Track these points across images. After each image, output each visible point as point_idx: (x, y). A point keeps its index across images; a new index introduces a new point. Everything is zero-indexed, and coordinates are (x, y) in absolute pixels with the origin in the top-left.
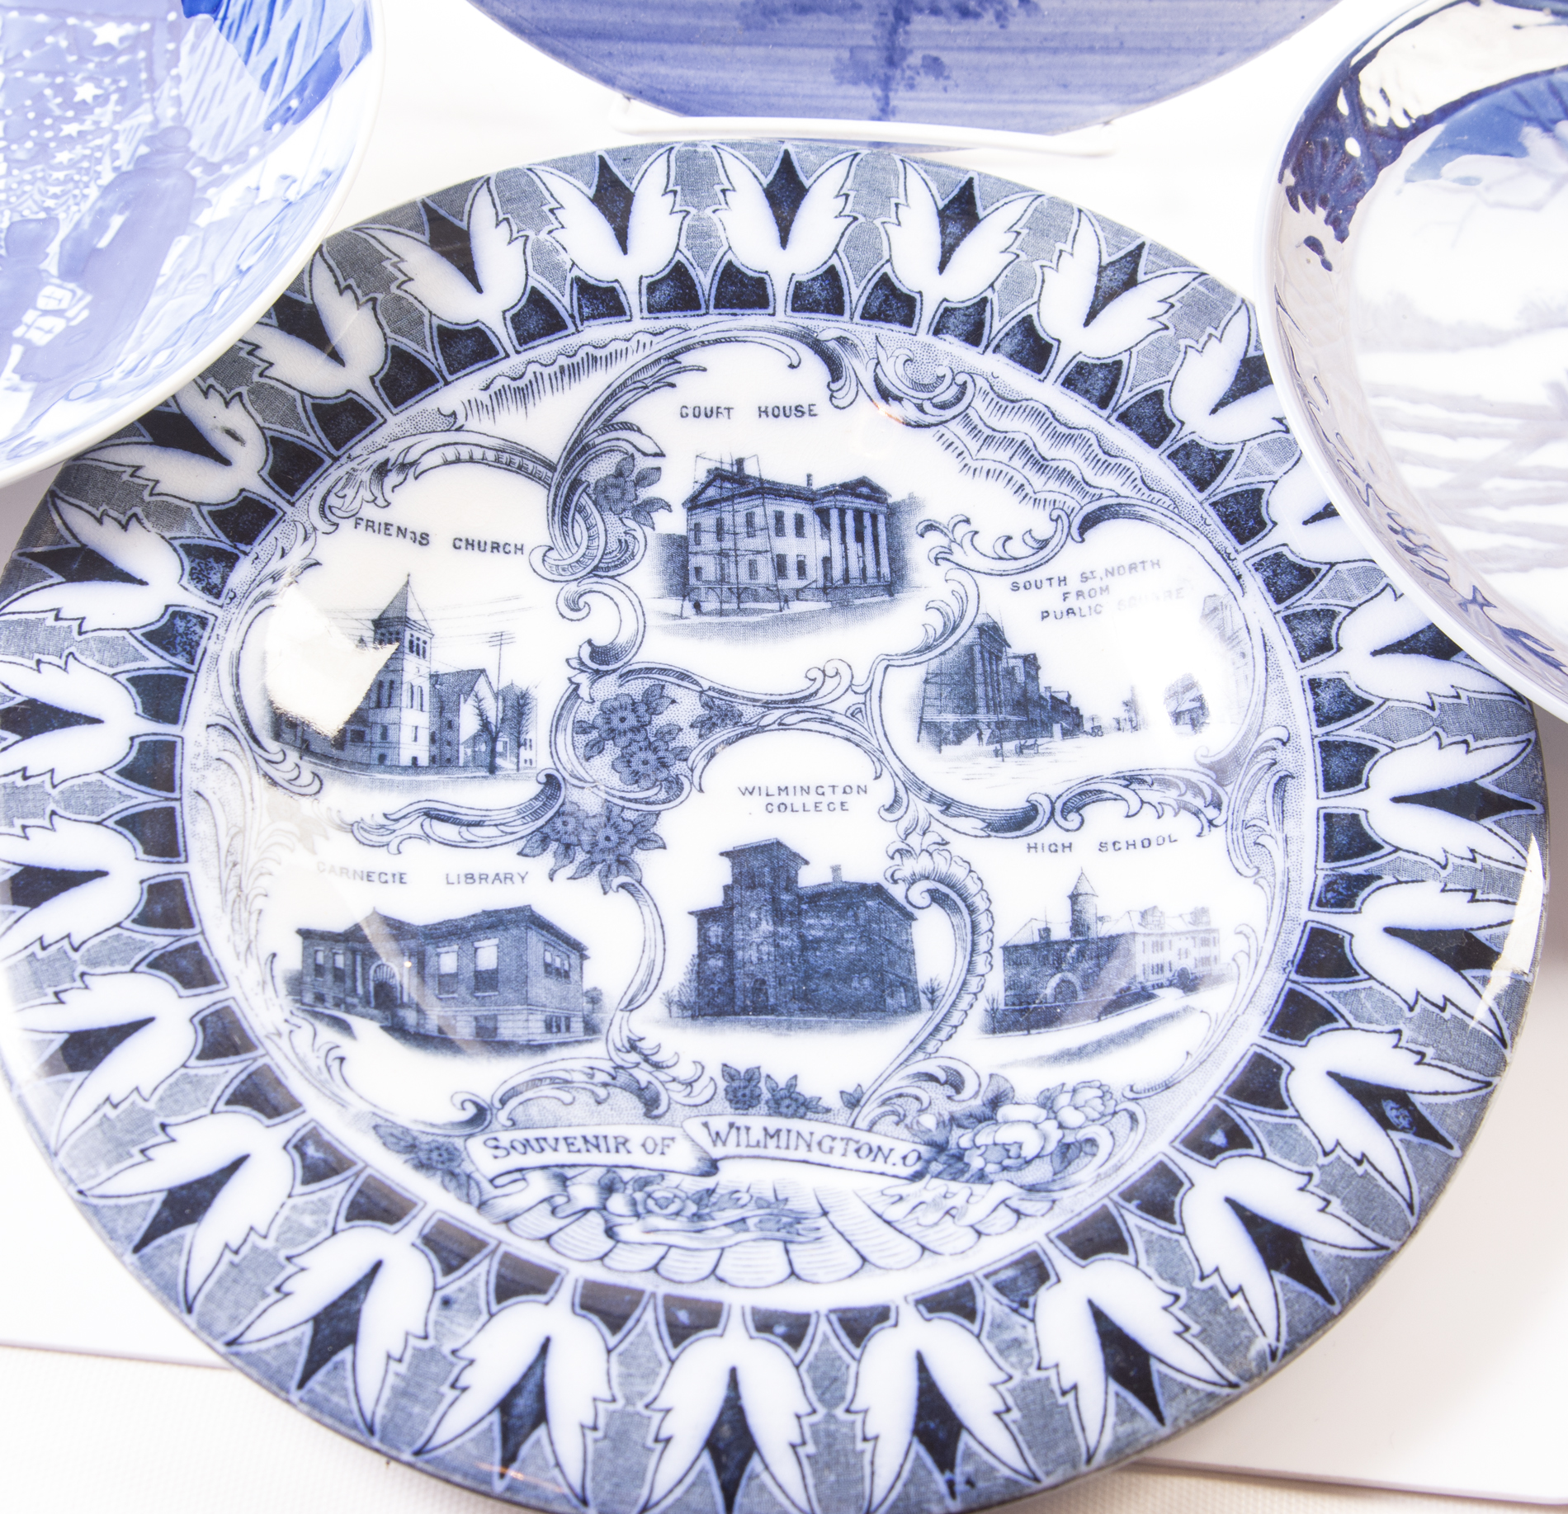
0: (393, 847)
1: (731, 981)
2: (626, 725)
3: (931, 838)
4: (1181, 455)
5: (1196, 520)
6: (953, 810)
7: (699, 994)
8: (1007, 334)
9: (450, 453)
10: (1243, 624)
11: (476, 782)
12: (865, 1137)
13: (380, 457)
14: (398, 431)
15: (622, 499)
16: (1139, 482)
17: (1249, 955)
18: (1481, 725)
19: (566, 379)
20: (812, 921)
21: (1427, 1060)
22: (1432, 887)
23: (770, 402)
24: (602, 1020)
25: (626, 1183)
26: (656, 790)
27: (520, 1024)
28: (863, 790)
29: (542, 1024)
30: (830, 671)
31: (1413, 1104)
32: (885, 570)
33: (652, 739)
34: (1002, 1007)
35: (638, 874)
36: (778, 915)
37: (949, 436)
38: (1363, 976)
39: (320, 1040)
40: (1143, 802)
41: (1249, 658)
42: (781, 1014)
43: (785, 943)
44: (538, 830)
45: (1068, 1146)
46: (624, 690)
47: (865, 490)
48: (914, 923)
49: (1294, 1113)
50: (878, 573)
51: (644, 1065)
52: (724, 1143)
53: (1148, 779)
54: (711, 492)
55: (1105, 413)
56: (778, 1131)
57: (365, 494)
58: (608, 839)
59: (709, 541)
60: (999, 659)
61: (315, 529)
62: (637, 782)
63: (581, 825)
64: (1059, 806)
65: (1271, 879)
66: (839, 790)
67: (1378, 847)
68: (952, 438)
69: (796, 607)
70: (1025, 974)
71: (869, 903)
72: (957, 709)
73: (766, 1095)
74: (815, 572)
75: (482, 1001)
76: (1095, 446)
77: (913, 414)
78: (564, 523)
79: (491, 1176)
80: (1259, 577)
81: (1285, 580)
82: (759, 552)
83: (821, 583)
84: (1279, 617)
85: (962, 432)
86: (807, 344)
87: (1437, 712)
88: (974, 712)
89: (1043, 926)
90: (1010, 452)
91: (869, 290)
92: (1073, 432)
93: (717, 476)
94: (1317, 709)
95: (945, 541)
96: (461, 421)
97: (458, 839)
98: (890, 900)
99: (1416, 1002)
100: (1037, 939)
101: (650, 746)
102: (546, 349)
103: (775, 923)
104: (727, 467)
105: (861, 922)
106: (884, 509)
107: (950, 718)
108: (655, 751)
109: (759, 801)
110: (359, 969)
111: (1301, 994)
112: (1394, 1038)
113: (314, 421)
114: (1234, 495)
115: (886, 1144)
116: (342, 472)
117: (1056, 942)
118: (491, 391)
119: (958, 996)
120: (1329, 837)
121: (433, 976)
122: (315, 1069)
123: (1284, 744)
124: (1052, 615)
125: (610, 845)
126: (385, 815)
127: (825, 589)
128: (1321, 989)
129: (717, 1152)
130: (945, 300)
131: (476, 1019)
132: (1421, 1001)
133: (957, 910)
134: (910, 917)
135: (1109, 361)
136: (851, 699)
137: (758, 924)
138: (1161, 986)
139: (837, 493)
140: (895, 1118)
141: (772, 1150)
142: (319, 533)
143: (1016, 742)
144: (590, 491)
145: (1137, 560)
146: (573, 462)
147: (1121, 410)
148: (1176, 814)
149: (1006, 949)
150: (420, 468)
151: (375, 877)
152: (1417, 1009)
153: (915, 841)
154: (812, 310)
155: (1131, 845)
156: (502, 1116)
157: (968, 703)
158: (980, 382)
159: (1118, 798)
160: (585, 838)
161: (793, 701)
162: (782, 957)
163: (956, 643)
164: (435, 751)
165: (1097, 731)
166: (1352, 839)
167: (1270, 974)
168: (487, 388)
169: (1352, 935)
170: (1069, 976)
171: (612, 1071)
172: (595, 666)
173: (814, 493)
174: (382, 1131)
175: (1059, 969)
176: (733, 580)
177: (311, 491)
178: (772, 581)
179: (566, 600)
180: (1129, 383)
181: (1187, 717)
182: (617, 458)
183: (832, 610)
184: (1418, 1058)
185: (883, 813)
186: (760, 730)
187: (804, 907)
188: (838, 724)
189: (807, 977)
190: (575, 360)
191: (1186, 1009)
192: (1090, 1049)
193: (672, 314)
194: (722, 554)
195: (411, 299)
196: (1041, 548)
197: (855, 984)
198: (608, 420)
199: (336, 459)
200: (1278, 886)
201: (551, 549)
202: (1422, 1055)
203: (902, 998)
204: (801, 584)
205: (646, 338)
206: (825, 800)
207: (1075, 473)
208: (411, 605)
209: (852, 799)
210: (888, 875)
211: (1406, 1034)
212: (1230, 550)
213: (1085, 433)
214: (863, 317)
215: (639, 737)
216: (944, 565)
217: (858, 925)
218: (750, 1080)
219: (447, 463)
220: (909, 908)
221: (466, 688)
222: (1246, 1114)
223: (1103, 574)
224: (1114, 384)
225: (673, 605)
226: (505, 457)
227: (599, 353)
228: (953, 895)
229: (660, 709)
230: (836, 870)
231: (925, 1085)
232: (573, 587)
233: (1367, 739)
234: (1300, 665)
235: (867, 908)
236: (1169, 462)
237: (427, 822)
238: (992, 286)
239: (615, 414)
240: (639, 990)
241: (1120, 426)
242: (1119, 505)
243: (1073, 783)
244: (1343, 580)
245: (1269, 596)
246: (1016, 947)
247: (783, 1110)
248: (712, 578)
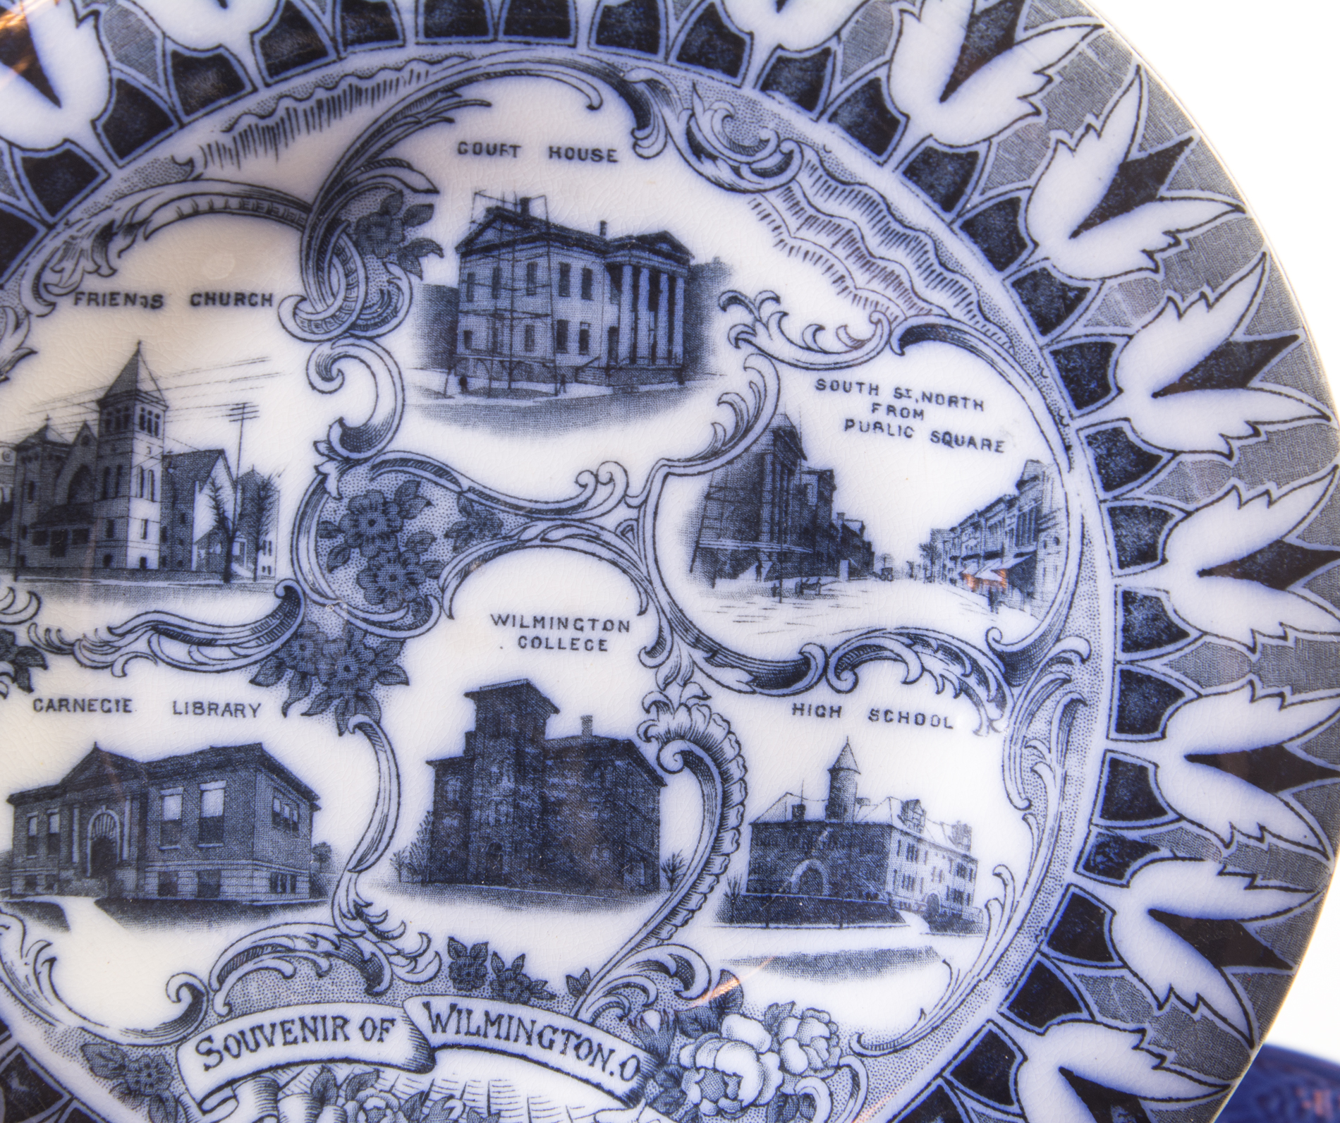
0: (118, 668)
1: (465, 844)
2: (375, 530)
3: (692, 690)
4: (1027, 285)
5: (1032, 367)
6: (719, 658)
7: (432, 857)
8: (848, 101)
9: (186, 206)
10: (1062, 504)
11: (209, 591)
12: (587, 1031)
13: (103, 219)
14: (124, 187)
15: (386, 240)
16: (974, 307)
17: (1003, 906)
18: (1302, 674)
19: (325, 116)
20: (556, 780)
21: (1166, 1064)
22: (1210, 867)
23: (564, 141)
24: (329, 881)
25: (339, 1087)
26: (402, 613)
27: (245, 881)
28: (624, 627)
29: (265, 882)
30: (604, 477)
31: (1143, 1112)
32: (678, 349)
33: (403, 549)
34: (743, 892)
35: (376, 713)
36: (521, 769)
37: (765, 205)
38: (1117, 962)
39: (30, 940)
40: (923, 669)
41: (1063, 547)
42: (514, 885)
43: (525, 804)
44: (273, 653)
45: (786, 1097)
46: (375, 486)
47: (665, 247)
48: (663, 790)
49: (1018, 1111)
50: (670, 352)
51: (369, 935)
52: (444, 1031)
53: (933, 643)
54: (490, 235)
55: (949, 217)
56: (500, 1017)
57: (87, 264)
58: (347, 669)
59: (482, 299)
60: (791, 473)
61: (28, 313)
62: (382, 601)
63: (319, 651)
64: (833, 661)
65: (1041, 821)
66: (599, 626)
67: (1160, 811)
68: (770, 210)
69: (576, 391)
70: (772, 856)
71: (618, 763)
72: (739, 535)
73: (491, 975)
74: (598, 346)
75: (206, 853)
76: (931, 255)
77: (726, 175)
78: (319, 268)
79: (199, 1096)
80: (1090, 454)
81: (1120, 462)
82: (538, 316)
83: (603, 362)
84: (1104, 507)
85: (782, 206)
86: (611, 84)
87: (1258, 655)
88: (756, 539)
89: (797, 801)
90: (833, 239)
91: (690, 25)
92: (908, 232)
93: (497, 216)
94: (1126, 629)
95: (748, 319)
96: (199, 169)
97: (188, 660)
98: (640, 761)
99: (1167, 999)
100: (789, 817)
101: (401, 560)
102: (300, 82)
103: (516, 781)
104: (509, 207)
105: (608, 785)
106: (684, 271)
107: (729, 544)
108: (405, 564)
109: (512, 633)
110: (76, 827)
111: (1048, 970)
112: (1134, 1039)
113: (25, 181)
114: (1080, 346)
115: (608, 1042)
116: (58, 242)
117: (809, 823)
118: (235, 132)
119: (700, 877)
120: (1110, 788)
121: (155, 823)
122: (23, 980)
123: (1083, 661)
124: (857, 426)
125: (350, 676)
126: (110, 630)
127: (607, 370)
128: (1070, 970)
129: (436, 1039)
130: (780, 47)
131: (199, 874)
132: (1173, 999)
133: (711, 778)
134: (660, 783)
135: (963, 151)
136: (623, 513)
137: (499, 780)
138: (908, 909)
139: (633, 247)
140: (618, 1011)
141: (491, 1042)
142: (33, 318)
143: (797, 580)
144: (351, 231)
145: (960, 394)
146: (332, 200)
147: (968, 216)
148: (956, 696)
149: (755, 825)
150: (152, 226)
151: (97, 705)
152: (1167, 1008)
153: (674, 692)
154: (620, 44)
155: (904, 717)
156: (219, 1000)
157: (749, 527)
158: (810, 155)
159: (898, 658)
160: (323, 666)
161: (559, 512)
162: (521, 819)
163: (747, 450)
164: (167, 552)
165: (887, 575)
166: (1135, 796)
167: (1020, 937)
168: (230, 129)
169: (1114, 912)
170: (818, 864)
171: (335, 939)
172: (345, 453)
173: (607, 244)
174: (90, 1050)
175: (807, 855)
176: (506, 351)
177: (22, 269)
178: (549, 355)
179: (318, 365)
180: (982, 184)
181: (986, 587)
182: (381, 196)
183: (613, 398)
184: (1156, 1061)
185: (643, 656)
186: (521, 545)
187: (549, 763)
188: (606, 544)
189: (545, 845)
190: (337, 92)
191: (930, 952)
192: (826, 963)
193: (454, 39)
194: (496, 315)
195: (141, 15)
196: (856, 348)
197: (594, 856)
198: (372, 157)
199: (51, 227)
200: (1047, 831)
201: (303, 299)
202: (1162, 1058)
203: (641, 875)
204: (580, 361)
205: (420, 68)
206: (583, 636)
207: (904, 278)
208: (143, 374)
209: (613, 638)
210: (642, 730)
211: (1151, 1033)
212: (1064, 413)
213: (922, 236)
214: (680, 59)
215: (388, 546)
216: (746, 349)
217: (603, 788)
218: (475, 958)
219: (182, 217)
220: (660, 771)
221: (203, 473)
222: (970, 1103)
223: (919, 397)
224: (965, 182)
225: (435, 379)
226: (251, 203)
227: (365, 85)
228: (708, 760)
229: (413, 511)
230: (587, 720)
231: (654, 975)
232: (326, 349)
233: (1173, 677)
234: (1117, 571)
235: (615, 767)
236: (1012, 291)
237: (154, 639)
238: (837, 34)
239: (381, 151)
240: (369, 848)
241: (963, 235)
242: (948, 327)
243: (853, 634)
244: (1184, 475)
245: (1097, 479)
246: (766, 824)
247: (507, 993)
248: (483, 347)
